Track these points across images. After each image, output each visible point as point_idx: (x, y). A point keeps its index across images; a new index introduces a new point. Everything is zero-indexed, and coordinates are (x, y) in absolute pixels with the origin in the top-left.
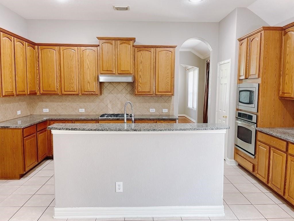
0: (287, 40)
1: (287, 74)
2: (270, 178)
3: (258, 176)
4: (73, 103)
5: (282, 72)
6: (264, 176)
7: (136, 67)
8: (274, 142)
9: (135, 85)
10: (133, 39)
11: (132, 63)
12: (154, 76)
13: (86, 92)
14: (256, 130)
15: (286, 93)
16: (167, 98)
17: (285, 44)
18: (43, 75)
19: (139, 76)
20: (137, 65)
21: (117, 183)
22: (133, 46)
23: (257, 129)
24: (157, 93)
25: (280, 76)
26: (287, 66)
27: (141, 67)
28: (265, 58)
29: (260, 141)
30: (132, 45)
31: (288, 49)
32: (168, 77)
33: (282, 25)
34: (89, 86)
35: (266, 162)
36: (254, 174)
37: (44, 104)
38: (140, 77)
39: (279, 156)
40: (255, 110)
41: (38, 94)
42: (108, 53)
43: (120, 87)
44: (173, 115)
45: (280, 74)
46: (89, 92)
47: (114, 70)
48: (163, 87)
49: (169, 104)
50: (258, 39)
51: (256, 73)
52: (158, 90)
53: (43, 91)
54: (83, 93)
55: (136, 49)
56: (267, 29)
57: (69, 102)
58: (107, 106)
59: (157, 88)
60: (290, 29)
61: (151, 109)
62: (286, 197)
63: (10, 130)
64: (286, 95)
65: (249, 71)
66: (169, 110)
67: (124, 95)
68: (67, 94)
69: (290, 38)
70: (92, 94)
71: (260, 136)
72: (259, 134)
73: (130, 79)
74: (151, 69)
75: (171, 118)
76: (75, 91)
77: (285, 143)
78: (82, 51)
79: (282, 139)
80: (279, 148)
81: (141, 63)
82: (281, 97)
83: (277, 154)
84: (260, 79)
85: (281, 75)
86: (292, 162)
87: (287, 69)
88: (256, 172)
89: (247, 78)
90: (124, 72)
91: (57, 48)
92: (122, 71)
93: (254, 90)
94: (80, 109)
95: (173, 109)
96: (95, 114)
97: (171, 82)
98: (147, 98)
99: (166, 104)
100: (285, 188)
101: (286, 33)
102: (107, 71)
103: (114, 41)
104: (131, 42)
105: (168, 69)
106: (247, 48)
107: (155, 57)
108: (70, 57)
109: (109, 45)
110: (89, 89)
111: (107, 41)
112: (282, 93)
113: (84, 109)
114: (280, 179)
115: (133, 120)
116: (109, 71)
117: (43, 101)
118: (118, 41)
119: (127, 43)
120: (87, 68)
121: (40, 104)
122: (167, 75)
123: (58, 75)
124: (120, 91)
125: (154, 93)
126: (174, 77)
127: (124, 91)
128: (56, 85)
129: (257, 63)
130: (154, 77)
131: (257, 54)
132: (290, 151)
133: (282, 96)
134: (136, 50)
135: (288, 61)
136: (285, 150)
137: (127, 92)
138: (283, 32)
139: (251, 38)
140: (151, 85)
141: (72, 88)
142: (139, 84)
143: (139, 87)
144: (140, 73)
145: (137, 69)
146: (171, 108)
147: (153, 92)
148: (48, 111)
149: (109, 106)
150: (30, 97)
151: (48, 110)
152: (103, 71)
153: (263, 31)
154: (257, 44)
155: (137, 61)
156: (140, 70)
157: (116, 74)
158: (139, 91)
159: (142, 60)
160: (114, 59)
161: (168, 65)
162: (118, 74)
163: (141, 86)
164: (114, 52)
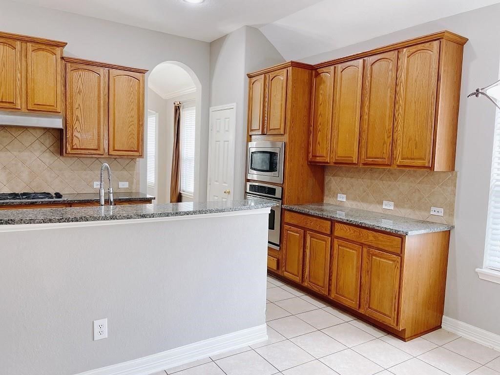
0: (320, 84)
1: (320, 131)
2: (307, 273)
3: (286, 274)
5: (312, 128)
6: (296, 273)
7: (69, 100)
8: (311, 224)
9: (66, 135)
10: (62, 45)
11: (59, 92)
12: (105, 120)
14: (282, 209)
15: (319, 156)
16: (127, 161)
17: (317, 89)
19: (74, 117)
20: (71, 97)
21: (97, 323)
22: (62, 58)
23: (284, 206)
24: (112, 152)
25: (309, 132)
26: (320, 120)
27: (78, 101)
28: (293, 106)
29: (288, 224)
30: (59, 57)
31: (321, 97)
32: (133, 124)
33: (313, 63)
35: (299, 253)
36: (280, 273)
38: (78, 120)
39: (319, 241)
40: (279, 180)
42: (4, 66)
43: (28, 139)
44: (138, 193)
45: (309, 130)
47: (19, 102)
48: (122, 141)
49: (130, 172)
50: (283, 78)
51: (280, 127)
52: (114, 147)
55: (69, 65)
56: (295, 65)
59: (111, 143)
60: (324, 70)
61: (95, 183)
62: (333, 296)
64: (318, 159)
65: (269, 123)
66: (131, 184)
67: (37, 154)
69: (324, 82)
71: (288, 217)
72: (287, 214)
73: (58, 123)
74: (99, 107)
75: (134, 197)
77: (329, 223)
79: (324, 218)
80: (320, 230)
81: (79, 92)
82: (311, 162)
83: (317, 239)
84: (287, 136)
85: (311, 132)
86: (340, 247)
87: (320, 124)
88: (284, 269)
89: (265, 134)
90: (40, 108)
92: (36, 106)
93: (278, 152)
95: (139, 181)
97: (138, 134)
98: (88, 161)
99: (125, 173)
100: (330, 285)
101: (318, 75)
103: (18, 43)
104: (58, 50)
105: (132, 110)
106: (265, 90)
107: (107, 85)
109: (7, 48)
111: (3, 40)
112: (312, 156)
114: (322, 272)
115: (112, 200)
116: (6, 102)
118: (29, 44)
119: (48, 51)
122: (131, 120)
124: (27, 145)
125: (106, 150)
126: (142, 125)
127: (37, 145)
129: (281, 112)
130: (106, 122)
131: (282, 100)
132: (336, 234)
133: (313, 160)
134: (69, 67)
135: (321, 113)
136: (329, 232)
137: (44, 148)
138: (314, 72)
139: (271, 75)
140: (99, 136)
142: (75, 133)
143: (75, 138)
144: (77, 113)
145: (72, 103)
146: (135, 181)
147: (104, 149)
153: (291, 68)
154: (281, 86)
155: (71, 88)
156: (77, 106)
157: (23, 111)
158: (75, 147)
159: (81, 87)
160: (19, 79)
161: (132, 102)
162: (27, 111)
163: (78, 138)
164: (19, 64)
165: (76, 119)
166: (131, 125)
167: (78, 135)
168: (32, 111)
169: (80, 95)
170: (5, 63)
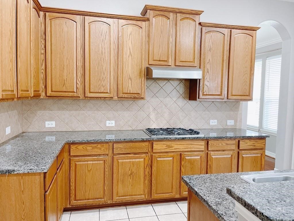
4: (96, 112)
7: (202, 57)
9: (199, 85)
10: (198, 13)
12: (226, 71)
13: (126, 93)
16: (234, 104)
18: (53, 64)
20: (204, 54)
22: (200, 24)
24: (230, 97)
27: (209, 57)
30: (197, 23)
32: (246, 74)
34: (130, 85)
37: (47, 113)
38: (208, 72)
41: (42, 97)
42: (162, 33)
44: (240, 129)
46: (130, 93)
47: (170, 60)
48: (238, 88)
49: (235, 112)
52: (232, 93)
53: (52, 91)
54: (121, 95)
57: (89, 110)
58: (148, 116)
59: (230, 89)
61: (211, 121)
63: (15, 178)
66: (236, 121)
67: (175, 99)
68: (94, 97)
70: (134, 98)
74: (223, 61)
76: (108, 93)
78: (120, 26)
81: (210, 50)
90: (184, 64)
91: (78, 18)
92: (181, 63)
94: (108, 122)
96: (131, 129)
97: (250, 81)
99: (232, 113)
102: (160, 61)
103: (171, 14)
104: (196, 18)
105: (246, 62)
107: (229, 43)
108: (101, 35)
109: (165, 19)
110: (131, 89)
111: (162, 13)
113: (113, 122)
116: (162, 61)
117: (45, 109)
118: (178, 15)
119: (190, 19)
120: (128, 55)
121: (40, 113)
122: (245, 70)
123: (80, 64)
124: (169, 93)
125: (226, 96)
126: (253, 74)
127: (175, 93)
128: (75, 81)
130: (227, 73)
134: (204, 29)
137: (178, 95)
140: (222, 84)
141: (103, 87)
142: (206, 83)
143: (205, 87)
144: (208, 66)
145: (204, 59)
146: (239, 119)
147: (224, 95)
148: (54, 126)
149: (151, 117)
150: (22, 102)
151: (54, 123)
152: (154, 60)
155: (205, 47)
156: (207, 61)
157: (172, 67)
158: (205, 93)
159: (212, 46)
160: (171, 42)
161: (247, 55)
162: (175, 67)
163: (208, 86)
164: (172, 30)
165: (206, 71)
166: (245, 74)
167: (208, 84)
168: (178, 67)
169: (210, 52)
170: (163, 31)
